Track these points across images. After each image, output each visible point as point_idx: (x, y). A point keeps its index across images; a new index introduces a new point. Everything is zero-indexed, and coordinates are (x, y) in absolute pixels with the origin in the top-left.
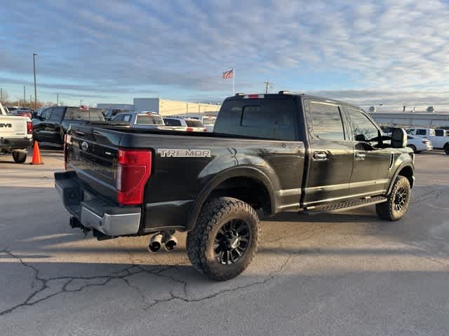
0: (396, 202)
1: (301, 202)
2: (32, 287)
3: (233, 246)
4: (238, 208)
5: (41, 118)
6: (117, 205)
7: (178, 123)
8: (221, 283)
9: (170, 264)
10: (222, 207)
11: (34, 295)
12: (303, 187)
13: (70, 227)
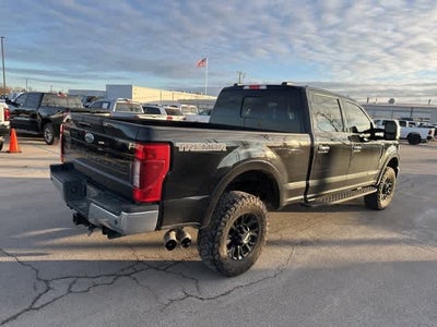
0: (384, 192)
1: (305, 194)
2: (35, 289)
3: (245, 241)
4: (250, 202)
5: (15, 104)
6: (133, 202)
7: (157, 111)
8: (233, 279)
9: (176, 259)
10: (235, 202)
11: (38, 298)
12: (308, 179)
13: (74, 224)
